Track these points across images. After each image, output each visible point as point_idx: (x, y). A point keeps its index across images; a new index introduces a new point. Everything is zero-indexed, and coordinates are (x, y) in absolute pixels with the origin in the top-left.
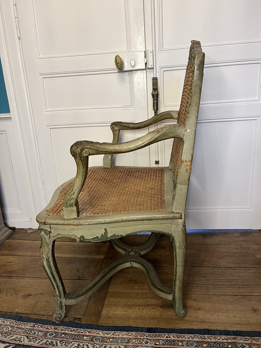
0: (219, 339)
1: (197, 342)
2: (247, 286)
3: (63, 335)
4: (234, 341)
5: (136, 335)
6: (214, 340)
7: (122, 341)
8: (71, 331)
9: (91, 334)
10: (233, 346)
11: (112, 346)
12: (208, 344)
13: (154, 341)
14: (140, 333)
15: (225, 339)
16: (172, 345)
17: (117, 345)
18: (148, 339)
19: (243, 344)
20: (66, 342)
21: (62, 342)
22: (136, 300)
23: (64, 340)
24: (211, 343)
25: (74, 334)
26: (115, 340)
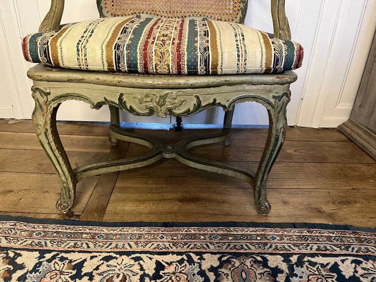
0: (246, 231)
1: (222, 235)
2: (276, 179)
3: (55, 234)
4: (263, 233)
5: (149, 231)
6: (241, 232)
7: (131, 237)
8: (66, 229)
9: (92, 231)
10: (263, 238)
11: (119, 243)
12: (235, 237)
13: (171, 236)
14: (155, 228)
15: (253, 231)
16: (193, 239)
17: (125, 242)
18: (163, 234)
19: (274, 236)
20: (58, 242)
21: (54, 241)
22: (149, 195)
23: (56, 240)
24: (237, 236)
25: (69, 233)
26: (123, 236)
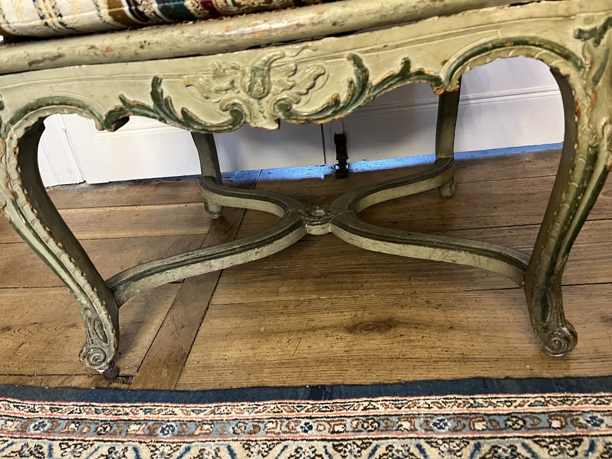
0: (520, 405)
1: (457, 417)
2: (574, 263)
3: (73, 426)
4: (565, 407)
5: (276, 410)
6: (505, 408)
7: (236, 428)
8: (97, 412)
9: (152, 416)
11: (208, 445)
12: (490, 421)
13: (328, 422)
14: (290, 403)
15: (537, 403)
16: (382, 431)
17: (221, 442)
18: (311, 418)
19: (595, 414)
20: (76, 445)
21: (67, 444)
22: (281, 319)
23: (73, 440)
24: (497, 418)
25: (102, 421)
26: (218, 426)
